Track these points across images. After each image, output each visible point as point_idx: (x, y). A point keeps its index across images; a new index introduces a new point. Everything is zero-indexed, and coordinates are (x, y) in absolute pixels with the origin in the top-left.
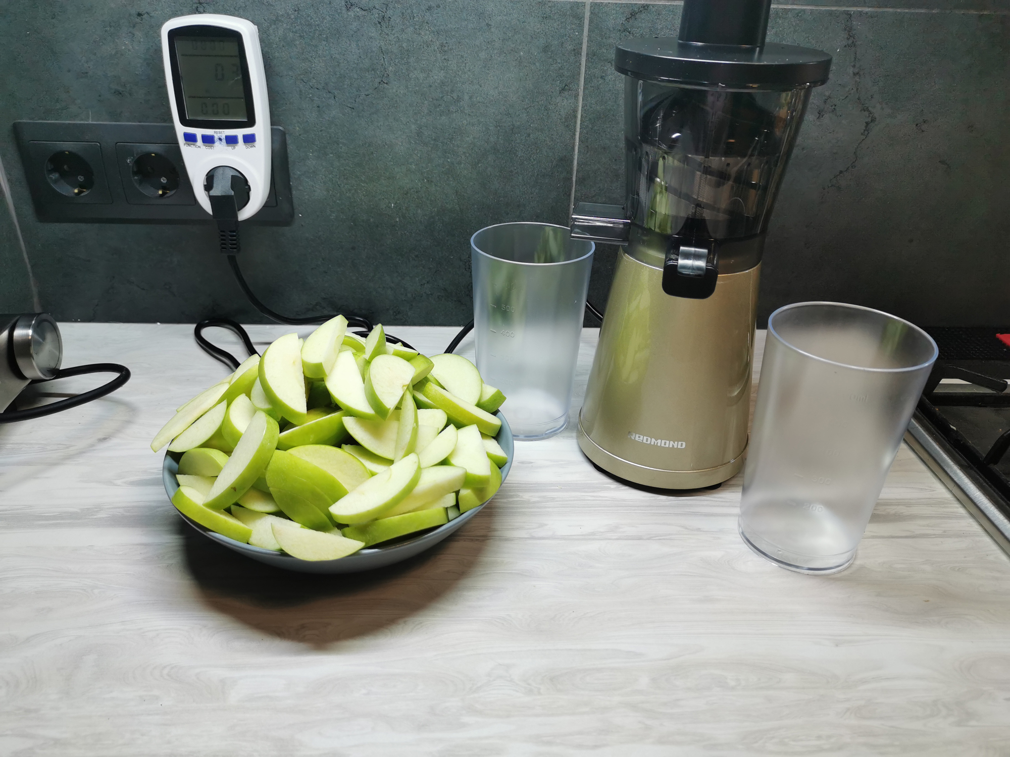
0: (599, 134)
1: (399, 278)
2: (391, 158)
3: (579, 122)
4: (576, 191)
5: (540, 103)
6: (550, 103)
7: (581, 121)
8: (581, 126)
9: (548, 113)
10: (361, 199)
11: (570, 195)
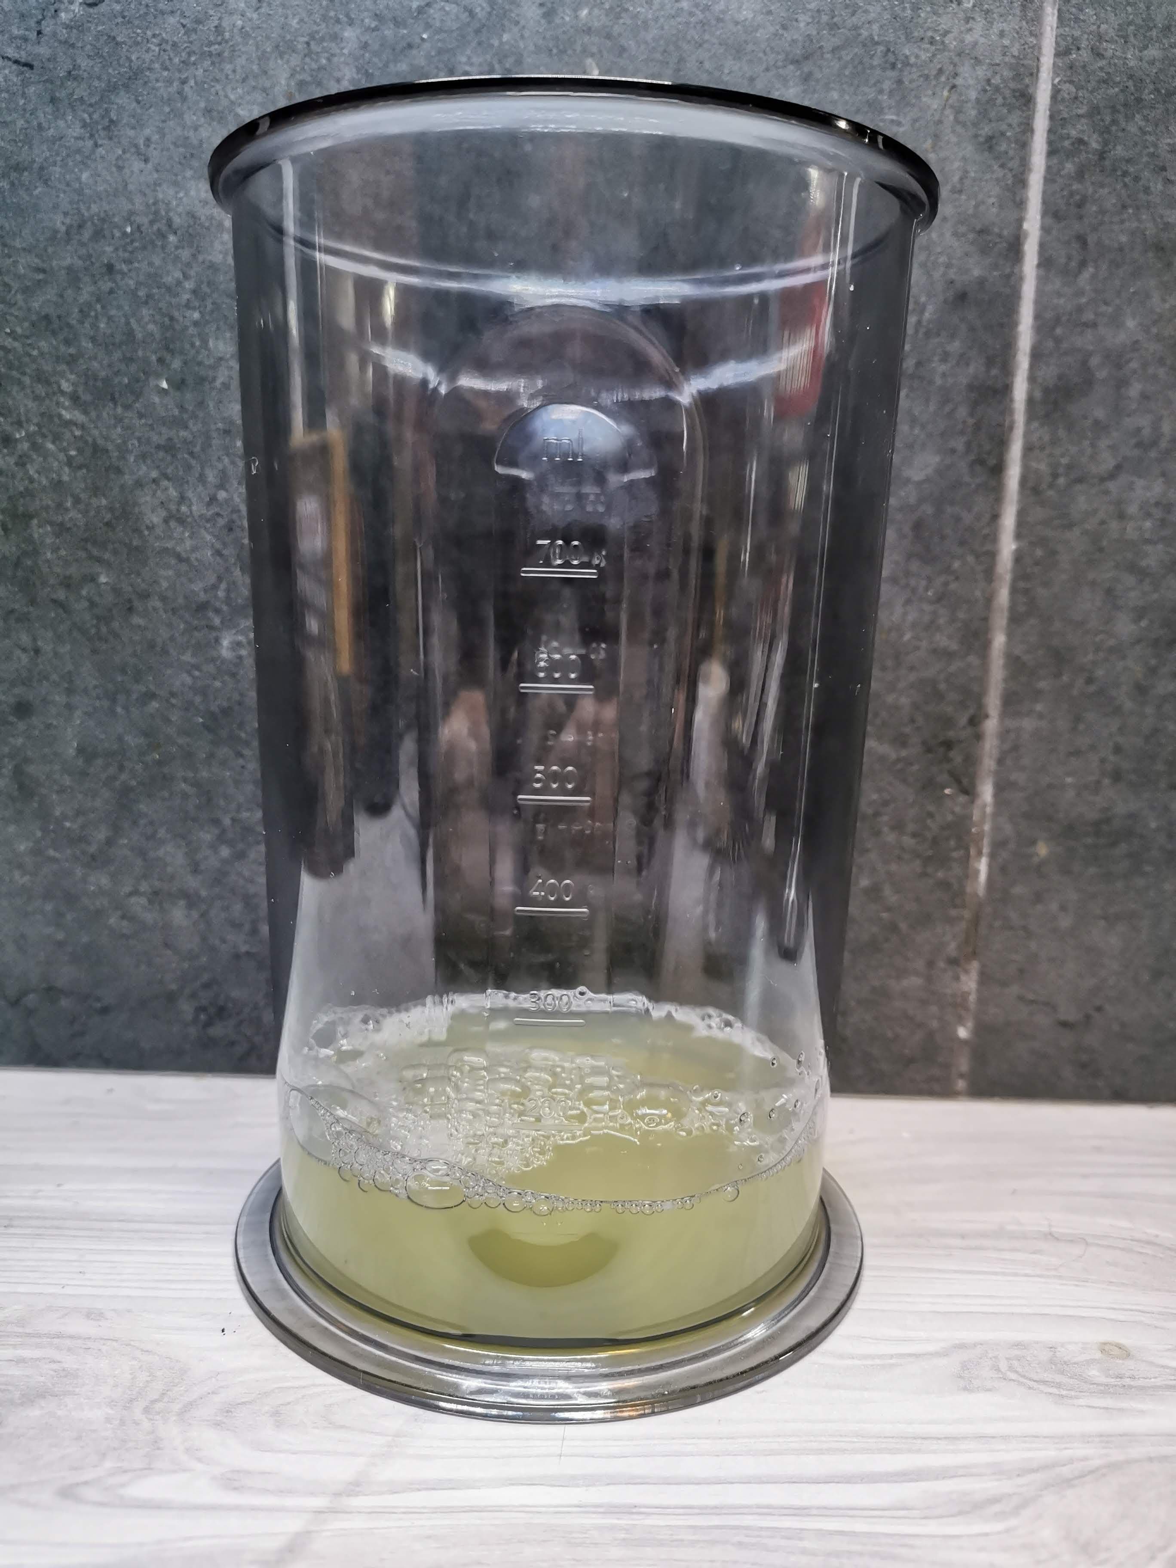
0: (1137, 179)
1: (225, 852)
2: (194, 292)
3: (1041, 123)
4: (1028, 449)
5: (865, 33)
6: (909, 37)
7: (1052, 117)
8: (1050, 143)
9: (900, 82)
10: (60, 482)
11: (998, 470)
